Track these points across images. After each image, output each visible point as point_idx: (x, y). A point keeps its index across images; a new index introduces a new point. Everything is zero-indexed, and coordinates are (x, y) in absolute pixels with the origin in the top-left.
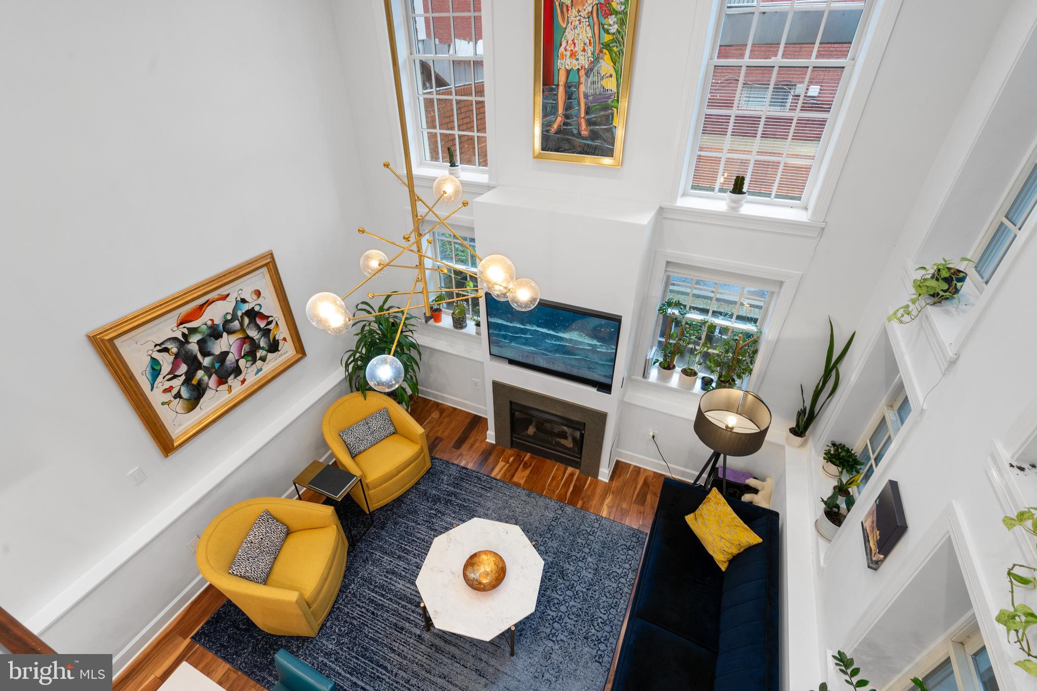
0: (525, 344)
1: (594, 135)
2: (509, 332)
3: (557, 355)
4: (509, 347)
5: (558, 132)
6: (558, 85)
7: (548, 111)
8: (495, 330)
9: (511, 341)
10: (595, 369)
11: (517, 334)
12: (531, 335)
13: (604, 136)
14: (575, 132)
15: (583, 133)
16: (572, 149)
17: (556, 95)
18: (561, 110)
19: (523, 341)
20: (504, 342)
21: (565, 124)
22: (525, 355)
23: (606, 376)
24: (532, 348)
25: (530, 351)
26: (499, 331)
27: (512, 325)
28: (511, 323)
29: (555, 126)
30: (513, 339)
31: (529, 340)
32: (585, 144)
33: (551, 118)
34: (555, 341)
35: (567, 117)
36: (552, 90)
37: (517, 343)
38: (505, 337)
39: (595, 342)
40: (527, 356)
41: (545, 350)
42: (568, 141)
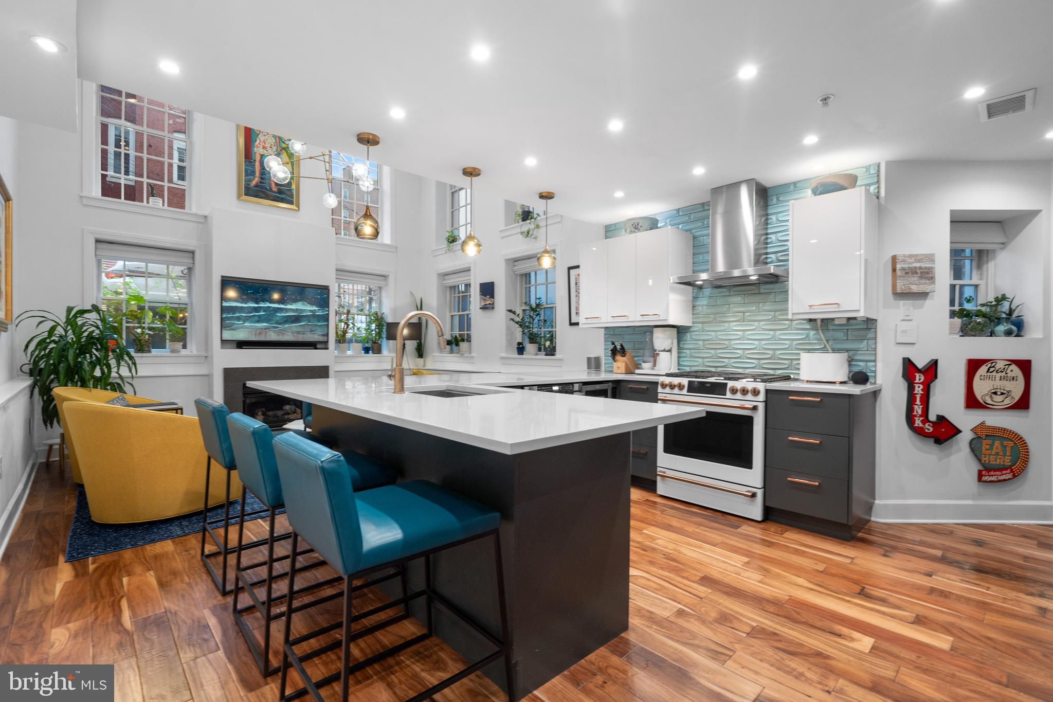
0: (258, 322)
1: (280, 192)
2: (244, 313)
3: (286, 326)
4: (242, 327)
5: (256, 186)
6: (255, 161)
7: (250, 173)
8: (229, 313)
9: (244, 322)
10: (316, 330)
11: (251, 313)
12: (264, 311)
13: (286, 192)
14: (268, 188)
15: (273, 189)
16: (267, 197)
17: (254, 165)
18: (257, 174)
19: (257, 318)
20: (238, 324)
21: (261, 182)
22: (258, 332)
23: (323, 335)
24: (265, 324)
25: (262, 327)
26: (233, 314)
27: (246, 305)
28: (246, 303)
29: (254, 183)
30: (247, 319)
31: (263, 317)
32: (275, 196)
33: (251, 177)
34: (285, 313)
35: (262, 178)
36: (251, 162)
37: (251, 322)
38: (238, 319)
39: (314, 308)
40: (260, 333)
41: (276, 323)
42: (264, 192)
